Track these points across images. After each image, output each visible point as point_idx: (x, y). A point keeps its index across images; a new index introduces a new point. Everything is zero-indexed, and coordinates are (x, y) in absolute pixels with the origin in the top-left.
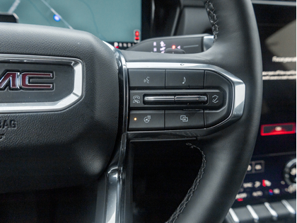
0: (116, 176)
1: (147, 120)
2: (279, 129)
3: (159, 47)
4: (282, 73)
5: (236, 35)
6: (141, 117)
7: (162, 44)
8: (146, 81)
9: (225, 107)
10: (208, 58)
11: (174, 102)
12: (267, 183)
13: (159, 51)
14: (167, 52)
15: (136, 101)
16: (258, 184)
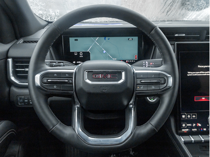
0: (131, 106)
1: (142, 88)
2: (203, 98)
3: (145, 63)
4: (203, 72)
5: (169, 62)
6: (140, 87)
7: (147, 62)
8: (142, 76)
9: (166, 84)
10: (161, 69)
11: (150, 82)
12: (200, 125)
13: (145, 66)
14: (148, 67)
15: (139, 82)
16: (194, 125)
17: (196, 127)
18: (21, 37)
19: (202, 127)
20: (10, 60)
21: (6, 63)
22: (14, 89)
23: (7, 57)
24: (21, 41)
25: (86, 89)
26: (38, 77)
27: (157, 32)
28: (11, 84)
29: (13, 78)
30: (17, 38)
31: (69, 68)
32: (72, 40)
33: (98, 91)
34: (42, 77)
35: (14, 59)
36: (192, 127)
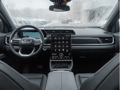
1: (36, 44)
8: (36, 41)
17: (56, 57)
18: (10, 32)
19: (58, 57)
20: (6, 38)
21: (5, 39)
22: (6, 46)
23: (6, 37)
24: (10, 33)
25: (22, 44)
26: (11, 41)
27: (40, 31)
28: (6, 44)
29: (6, 43)
30: (9, 32)
31: (20, 39)
32: (24, 33)
33: (25, 44)
34: (12, 41)
35: (7, 37)
36: (55, 57)
